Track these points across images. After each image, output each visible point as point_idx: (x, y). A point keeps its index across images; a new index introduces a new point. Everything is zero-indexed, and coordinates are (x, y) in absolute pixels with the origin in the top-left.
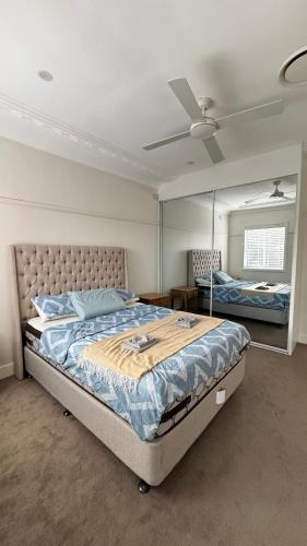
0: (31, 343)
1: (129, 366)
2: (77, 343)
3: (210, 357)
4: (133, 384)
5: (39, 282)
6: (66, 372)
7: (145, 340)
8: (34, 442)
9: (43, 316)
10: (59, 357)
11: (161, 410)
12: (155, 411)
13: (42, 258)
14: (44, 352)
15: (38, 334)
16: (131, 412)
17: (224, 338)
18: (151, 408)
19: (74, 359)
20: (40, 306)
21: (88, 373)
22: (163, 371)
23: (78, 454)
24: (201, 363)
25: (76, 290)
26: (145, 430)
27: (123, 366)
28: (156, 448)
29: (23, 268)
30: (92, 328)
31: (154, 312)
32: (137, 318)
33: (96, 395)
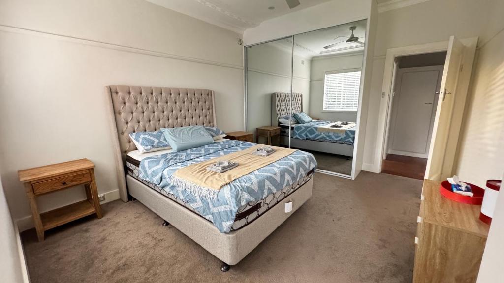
0: (132, 171)
1: (212, 181)
2: (170, 168)
3: (278, 175)
4: (214, 193)
5: (135, 120)
6: (162, 192)
7: (226, 164)
8: (140, 243)
9: (141, 148)
10: (155, 180)
11: (235, 210)
12: (231, 211)
13: (136, 98)
14: (144, 177)
15: (137, 163)
16: (213, 214)
17: (293, 162)
18: (228, 209)
19: (168, 180)
20: (138, 141)
21: (180, 189)
22: (238, 184)
23: (175, 250)
24: (271, 179)
25: (169, 127)
26: (224, 225)
27: (207, 182)
28: (232, 238)
29: (120, 107)
30: (183, 157)
31: (237, 145)
32: (222, 150)
33: (187, 205)
